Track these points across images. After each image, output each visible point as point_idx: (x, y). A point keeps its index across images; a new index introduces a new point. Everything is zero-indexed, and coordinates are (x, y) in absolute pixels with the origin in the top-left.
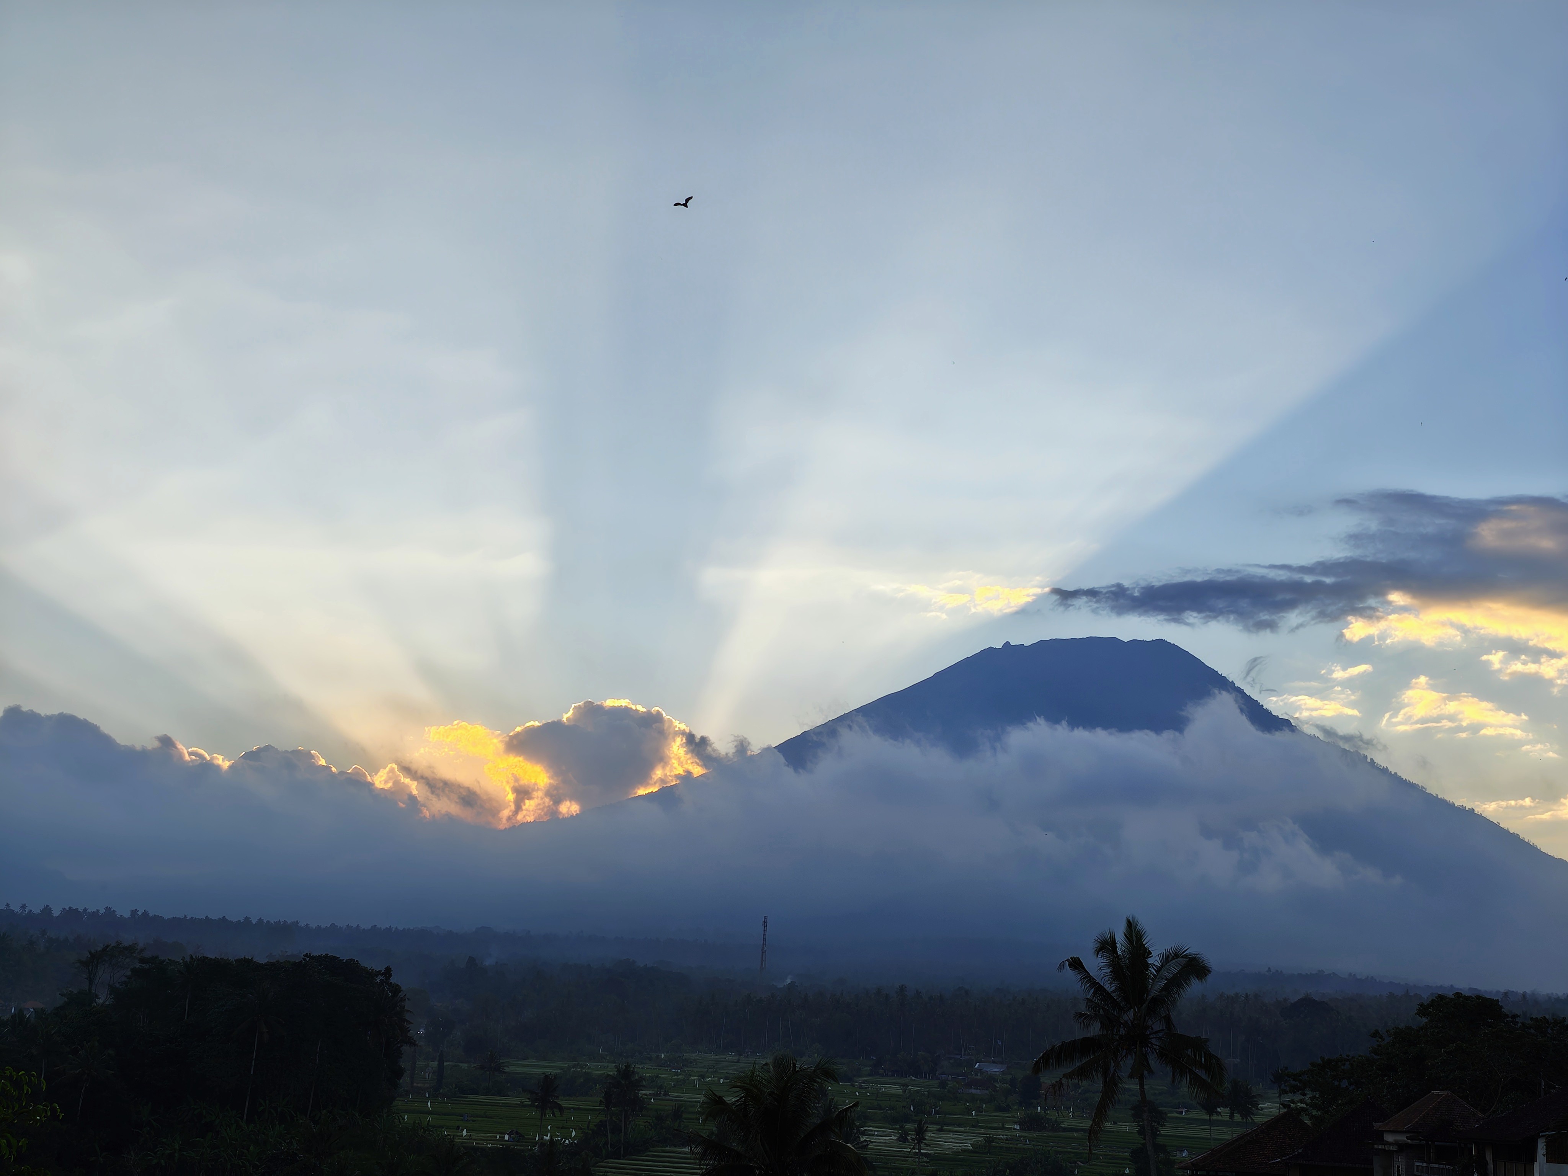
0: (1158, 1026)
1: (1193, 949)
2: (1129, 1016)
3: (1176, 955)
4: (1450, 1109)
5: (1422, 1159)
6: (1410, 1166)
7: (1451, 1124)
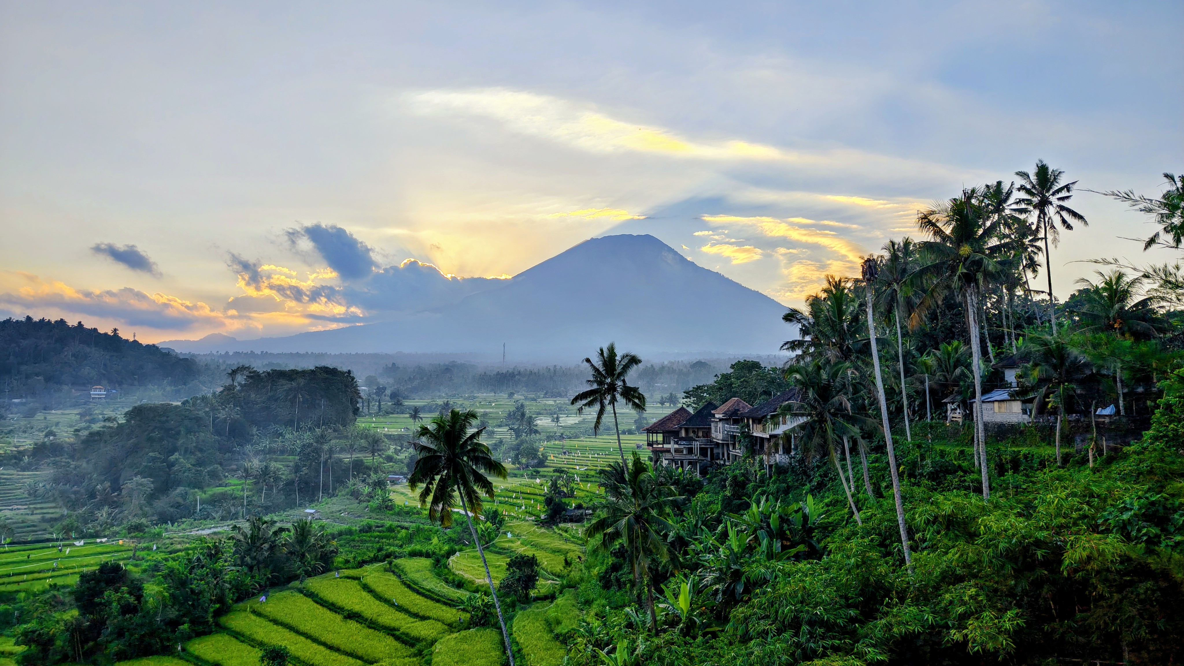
0: (619, 383)
1: (633, 354)
2: (609, 380)
3: (627, 356)
4: (738, 405)
5: (728, 424)
6: (724, 427)
7: (738, 410)
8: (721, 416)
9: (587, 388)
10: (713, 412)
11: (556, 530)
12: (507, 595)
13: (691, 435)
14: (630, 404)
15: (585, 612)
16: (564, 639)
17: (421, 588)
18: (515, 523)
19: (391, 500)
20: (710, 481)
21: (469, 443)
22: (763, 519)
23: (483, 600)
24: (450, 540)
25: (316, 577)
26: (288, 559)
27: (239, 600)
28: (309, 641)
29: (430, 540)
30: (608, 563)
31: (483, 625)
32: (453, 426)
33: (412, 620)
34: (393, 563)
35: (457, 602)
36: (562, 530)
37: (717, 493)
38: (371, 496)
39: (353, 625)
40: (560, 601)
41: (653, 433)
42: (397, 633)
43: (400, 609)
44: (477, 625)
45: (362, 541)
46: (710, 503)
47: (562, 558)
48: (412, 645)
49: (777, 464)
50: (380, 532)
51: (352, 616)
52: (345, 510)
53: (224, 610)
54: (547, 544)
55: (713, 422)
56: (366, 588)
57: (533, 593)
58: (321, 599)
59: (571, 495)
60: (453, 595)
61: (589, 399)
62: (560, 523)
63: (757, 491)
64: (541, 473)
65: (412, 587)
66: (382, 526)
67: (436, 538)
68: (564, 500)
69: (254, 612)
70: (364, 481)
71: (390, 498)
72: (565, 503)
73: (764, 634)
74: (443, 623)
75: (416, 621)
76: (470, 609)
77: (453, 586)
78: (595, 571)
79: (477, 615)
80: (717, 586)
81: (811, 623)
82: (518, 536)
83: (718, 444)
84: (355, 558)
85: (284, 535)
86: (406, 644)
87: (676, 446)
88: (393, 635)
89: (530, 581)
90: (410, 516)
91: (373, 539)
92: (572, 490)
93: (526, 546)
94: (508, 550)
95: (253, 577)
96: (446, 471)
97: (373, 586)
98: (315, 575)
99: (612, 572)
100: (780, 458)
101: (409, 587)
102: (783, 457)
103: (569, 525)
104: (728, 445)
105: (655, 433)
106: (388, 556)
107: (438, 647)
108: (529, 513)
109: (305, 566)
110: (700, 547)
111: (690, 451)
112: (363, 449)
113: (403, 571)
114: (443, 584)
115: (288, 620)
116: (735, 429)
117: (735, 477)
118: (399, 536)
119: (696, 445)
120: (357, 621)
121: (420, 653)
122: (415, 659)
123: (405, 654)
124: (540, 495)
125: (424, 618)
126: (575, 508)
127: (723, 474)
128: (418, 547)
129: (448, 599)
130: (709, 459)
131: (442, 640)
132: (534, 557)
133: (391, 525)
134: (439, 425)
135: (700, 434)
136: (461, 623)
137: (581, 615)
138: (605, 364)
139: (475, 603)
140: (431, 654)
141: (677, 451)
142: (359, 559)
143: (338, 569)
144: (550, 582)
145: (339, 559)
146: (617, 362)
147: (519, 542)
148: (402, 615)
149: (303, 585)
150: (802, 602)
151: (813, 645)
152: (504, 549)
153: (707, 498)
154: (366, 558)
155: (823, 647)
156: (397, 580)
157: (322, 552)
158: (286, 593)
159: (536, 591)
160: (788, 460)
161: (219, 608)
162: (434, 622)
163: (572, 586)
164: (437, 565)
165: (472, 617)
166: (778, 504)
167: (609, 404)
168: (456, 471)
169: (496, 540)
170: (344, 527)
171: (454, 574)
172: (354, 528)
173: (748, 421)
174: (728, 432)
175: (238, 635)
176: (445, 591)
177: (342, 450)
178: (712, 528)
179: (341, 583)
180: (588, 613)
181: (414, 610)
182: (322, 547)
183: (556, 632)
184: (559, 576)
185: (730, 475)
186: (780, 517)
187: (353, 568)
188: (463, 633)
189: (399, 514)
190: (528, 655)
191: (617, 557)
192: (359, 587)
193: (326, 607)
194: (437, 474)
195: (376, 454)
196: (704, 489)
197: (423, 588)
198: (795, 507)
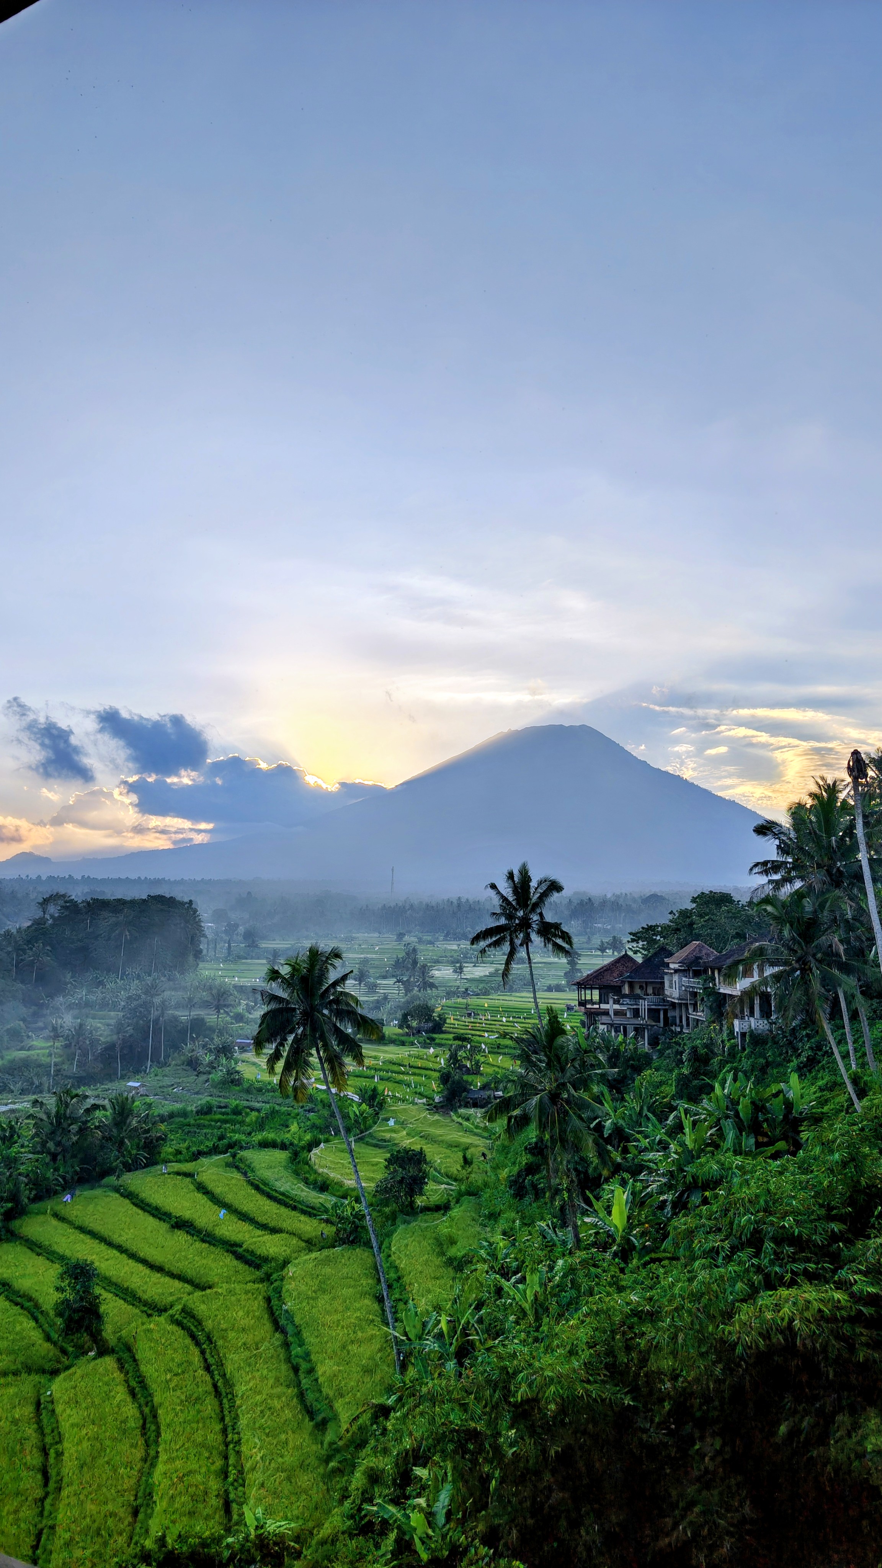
2: (520, 913)
3: (545, 881)
4: (700, 951)
5: (686, 977)
6: (680, 980)
7: (700, 958)
8: (676, 966)
9: (492, 923)
10: (666, 960)
11: (455, 1118)
12: (385, 1203)
13: (638, 991)
14: (550, 946)
15: (488, 1229)
16: (459, 1265)
17: (273, 1190)
18: (401, 1106)
19: (238, 1072)
20: (661, 1053)
21: (332, 990)
22: (730, 1105)
23: (353, 1208)
24: (314, 1126)
25: (137, 1172)
26: (102, 1147)
27: (38, 1198)
28: (124, 1257)
29: (287, 1126)
30: (520, 1163)
31: (352, 1242)
32: (311, 969)
33: (259, 1232)
34: (238, 1156)
35: (318, 1210)
36: (463, 1118)
37: (671, 1071)
38: (212, 1066)
39: (181, 1237)
40: (456, 1212)
41: (585, 988)
42: (240, 1250)
43: (244, 1217)
44: (344, 1243)
45: (199, 1126)
46: (661, 1083)
47: (461, 1154)
48: (258, 1267)
49: (751, 1031)
50: (223, 1114)
51: (181, 1225)
52: (179, 1084)
53: (16, 1212)
54: (441, 1136)
55: (667, 973)
56: (202, 1188)
57: (420, 1201)
58: (142, 1201)
59: (476, 1071)
60: (314, 1200)
61: (494, 939)
62: (460, 1107)
63: (724, 1068)
64: (437, 1041)
65: (261, 1188)
66: (225, 1107)
67: (295, 1124)
68: (465, 1077)
69: (56, 1215)
70: (204, 1046)
71: (237, 1069)
72: (467, 1082)
73: (713, 1253)
74: (300, 1238)
75: (263, 1235)
76: (334, 1219)
77: (314, 1189)
78: (504, 1174)
79: (345, 1230)
80: (665, 1197)
81: (778, 1241)
82: (402, 1124)
83: (673, 1005)
84: (188, 1148)
85: (98, 1113)
86: (250, 1265)
87: (617, 1007)
88: (234, 1253)
89: (416, 1184)
90: (263, 1094)
91: (213, 1123)
92: (478, 1064)
93: (413, 1137)
94: (389, 1141)
95: (56, 1170)
96: (302, 1029)
97: (211, 1186)
98: (136, 1169)
99: (527, 1175)
100: (756, 1023)
101: (257, 1188)
102: (761, 1022)
103: (472, 1111)
104: (686, 1005)
105: (589, 988)
106: (231, 1146)
107: (291, 1270)
108: (420, 1094)
109: (124, 1156)
110: (645, 1143)
111: (636, 1013)
112: (206, 1005)
113: (249, 1167)
114: (301, 1185)
115: (97, 1227)
116: (696, 984)
117: (694, 1049)
118: (248, 1120)
119: (644, 1005)
120: (187, 1232)
121: (267, 1278)
122: (261, 1286)
123: (248, 1279)
124: (435, 1070)
125: (274, 1231)
126: (481, 1089)
127: (679, 1045)
128: (271, 1136)
129: (307, 1207)
130: (662, 1025)
131: (297, 1261)
132: (421, 1152)
133: (237, 1106)
134: (294, 969)
135: (650, 991)
136: (324, 1239)
137: (483, 1232)
138: (515, 891)
139: (343, 1212)
140: (282, 1280)
141: (617, 1013)
142: (194, 1149)
143: (166, 1162)
144: (443, 1186)
145: (168, 1150)
146: (532, 890)
147: (405, 1133)
148: (246, 1227)
149: (120, 1182)
150: (765, 1211)
151: (777, 1269)
152: (385, 1141)
153: (657, 1077)
154: (202, 1148)
155: (793, 1272)
156: (242, 1178)
157: (146, 1138)
158: (98, 1192)
159: (425, 1198)
160: (767, 1027)
161: (11, 1209)
162: (287, 1236)
163: (473, 1193)
164: (295, 1160)
165: (338, 1231)
166: (750, 1085)
167: (521, 945)
168: (314, 1029)
169: (375, 1128)
170: (178, 1106)
171: (316, 1172)
172: (189, 1109)
173: (713, 973)
174: (687, 987)
175: (35, 1247)
176: (304, 1194)
177: (177, 1006)
178: (662, 1118)
179: (169, 1180)
180: (493, 1229)
181: (261, 1219)
182: (147, 1131)
183: (449, 1254)
184: (456, 1180)
185: (689, 1045)
186: (753, 1103)
187: (187, 1161)
188: (326, 1252)
189: (248, 1091)
190: (410, 1284)
191: (533, 1154)
192: (192, 1187)
193: (148, 1212)
194: (291, 1032)
195: (222, 1011)
196: (654, 1065)
197: (276, 1191)
198: (774, 1089)
